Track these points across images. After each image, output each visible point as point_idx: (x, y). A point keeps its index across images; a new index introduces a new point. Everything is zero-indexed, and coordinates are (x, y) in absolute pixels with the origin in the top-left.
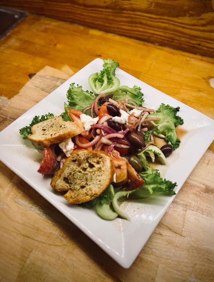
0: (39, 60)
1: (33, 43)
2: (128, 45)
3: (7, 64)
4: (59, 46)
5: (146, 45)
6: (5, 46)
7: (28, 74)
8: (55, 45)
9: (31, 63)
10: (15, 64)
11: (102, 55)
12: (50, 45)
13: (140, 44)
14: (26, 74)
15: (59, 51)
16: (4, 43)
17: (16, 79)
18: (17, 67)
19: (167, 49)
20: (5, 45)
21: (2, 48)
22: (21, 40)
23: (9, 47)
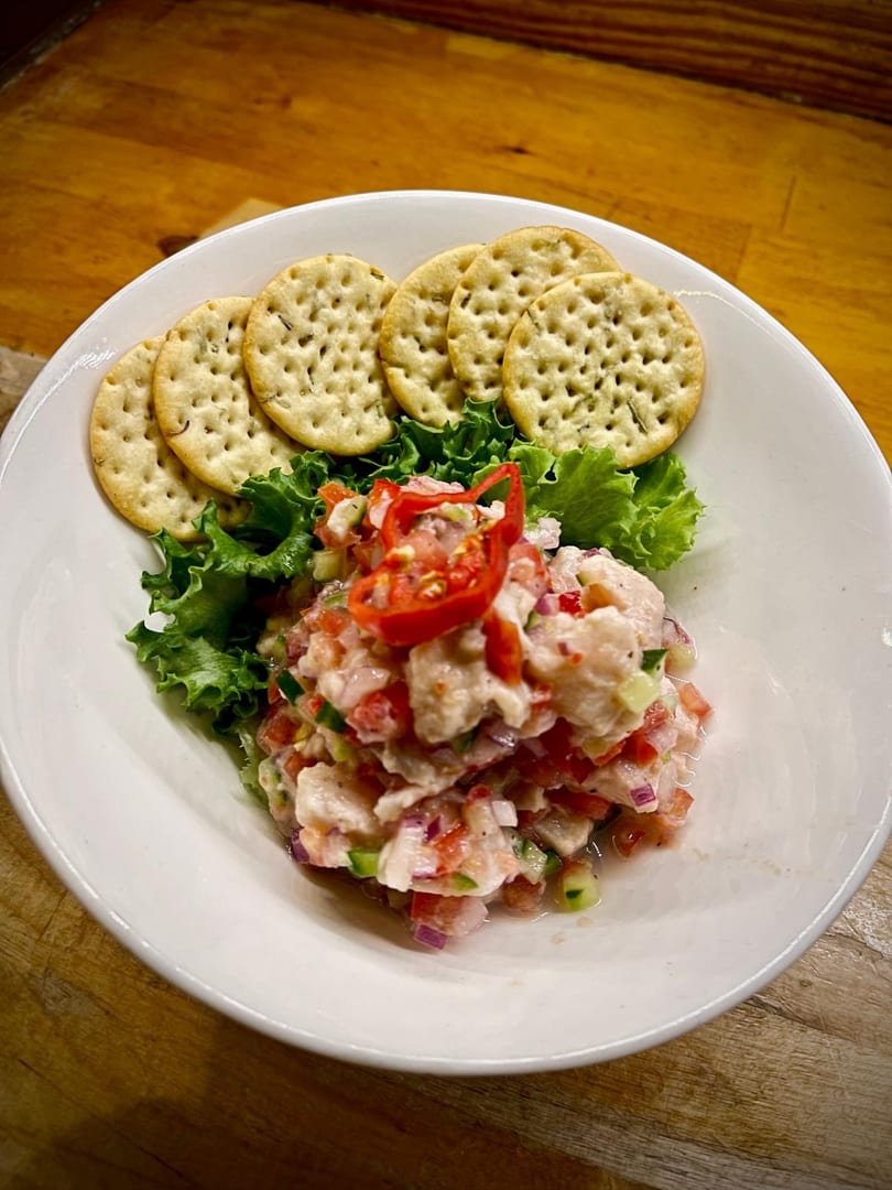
0: (211, 174)
1: (173, 95)
2: (654, 101)
3: (42, 190)
4: (303, 108)
5: (741, 103)
6: (25, 113)
7: (156, 238)
8: (286, 102)
9: (166, 188)
10: (86, 191)
11: (530, 148)
12: (258, 101)
13: (710, 96)
14: (144, 237)
15: (310, 129)
16: (23, 99)
17: (95, 263)
18: (97, 205)
19: (847, 120)
20: (30, 106)
21: (15, 119)
22: (107, 83)
23: (50, 117)
